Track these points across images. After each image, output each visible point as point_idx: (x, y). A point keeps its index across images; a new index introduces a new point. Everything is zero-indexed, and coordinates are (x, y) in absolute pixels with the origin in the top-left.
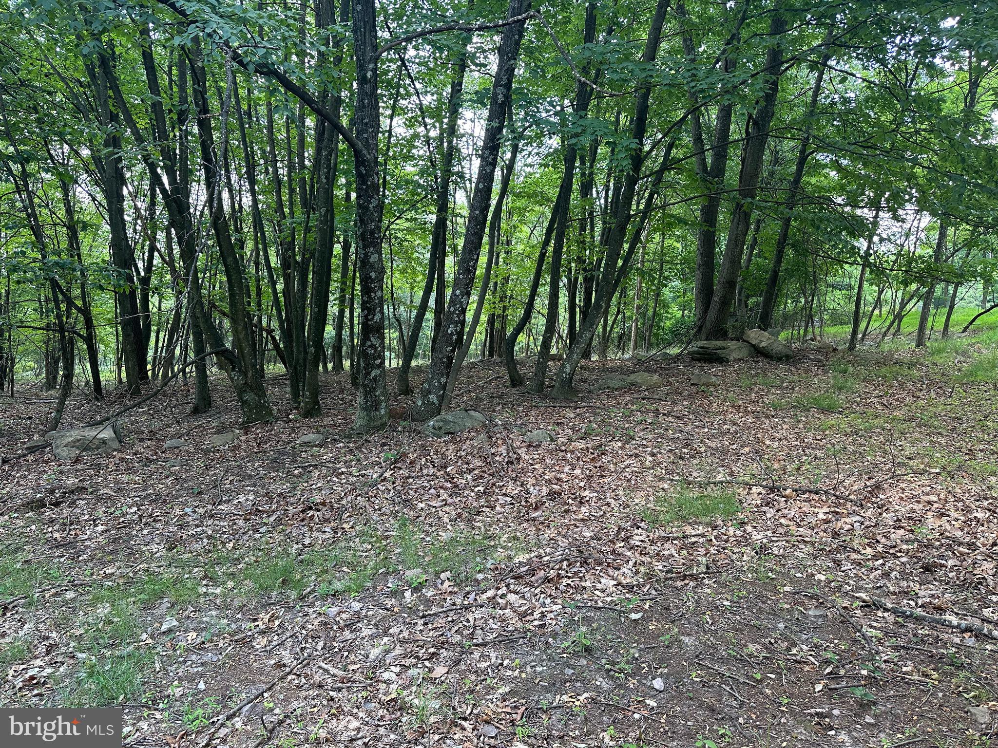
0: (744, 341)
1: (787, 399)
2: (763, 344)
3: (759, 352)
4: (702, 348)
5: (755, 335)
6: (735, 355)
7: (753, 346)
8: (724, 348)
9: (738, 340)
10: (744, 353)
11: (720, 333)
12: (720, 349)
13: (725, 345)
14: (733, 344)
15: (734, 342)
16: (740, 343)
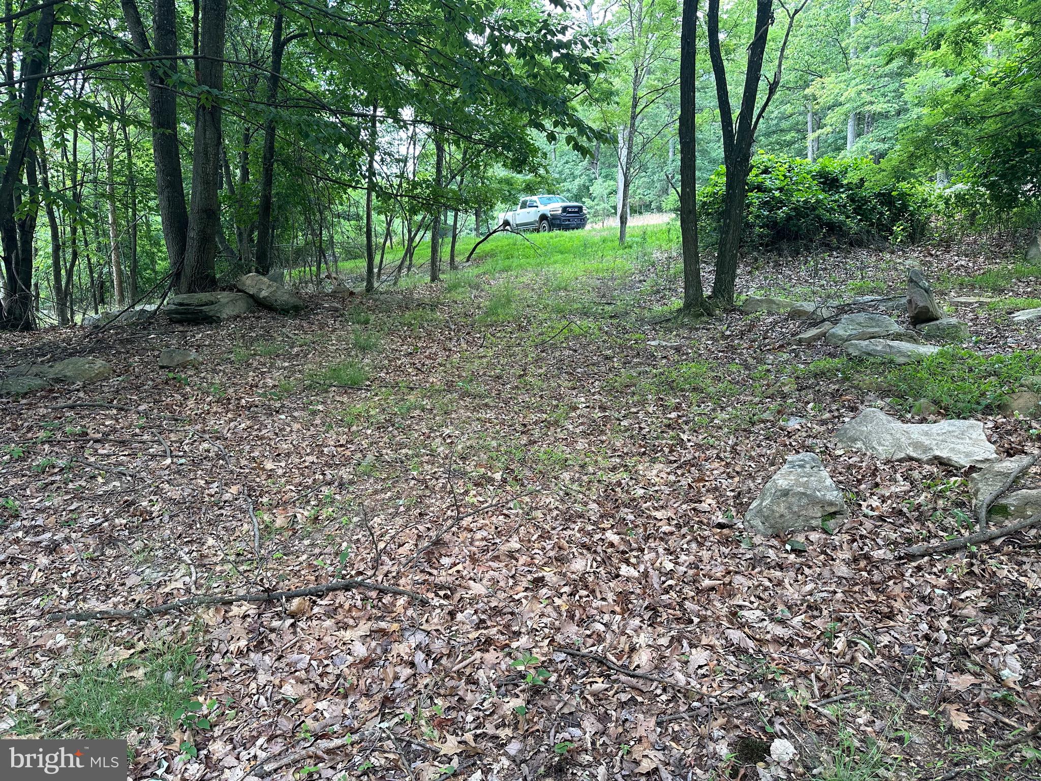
0: (239, 291)
1: (298, 376)
2: (264, 294)
3: (260, 305)
4: (181, 304)
5: (251, 281)
6: (227, 312)
7: (252, 296)
8: (212, 303)
9: (231, 290)
10: (240, 307)
11: (206, 282)
12: (206, 304)
13: (212, 299)
14: (223, 297)
15: (226, 293)
16: (233, 295)
